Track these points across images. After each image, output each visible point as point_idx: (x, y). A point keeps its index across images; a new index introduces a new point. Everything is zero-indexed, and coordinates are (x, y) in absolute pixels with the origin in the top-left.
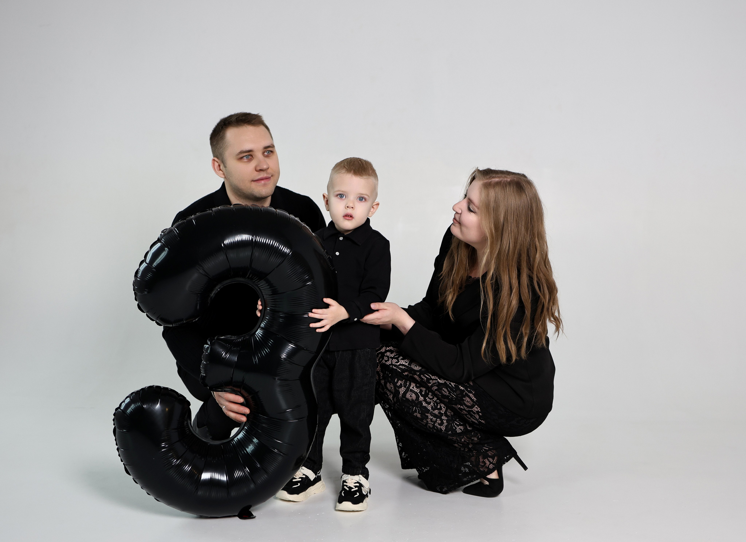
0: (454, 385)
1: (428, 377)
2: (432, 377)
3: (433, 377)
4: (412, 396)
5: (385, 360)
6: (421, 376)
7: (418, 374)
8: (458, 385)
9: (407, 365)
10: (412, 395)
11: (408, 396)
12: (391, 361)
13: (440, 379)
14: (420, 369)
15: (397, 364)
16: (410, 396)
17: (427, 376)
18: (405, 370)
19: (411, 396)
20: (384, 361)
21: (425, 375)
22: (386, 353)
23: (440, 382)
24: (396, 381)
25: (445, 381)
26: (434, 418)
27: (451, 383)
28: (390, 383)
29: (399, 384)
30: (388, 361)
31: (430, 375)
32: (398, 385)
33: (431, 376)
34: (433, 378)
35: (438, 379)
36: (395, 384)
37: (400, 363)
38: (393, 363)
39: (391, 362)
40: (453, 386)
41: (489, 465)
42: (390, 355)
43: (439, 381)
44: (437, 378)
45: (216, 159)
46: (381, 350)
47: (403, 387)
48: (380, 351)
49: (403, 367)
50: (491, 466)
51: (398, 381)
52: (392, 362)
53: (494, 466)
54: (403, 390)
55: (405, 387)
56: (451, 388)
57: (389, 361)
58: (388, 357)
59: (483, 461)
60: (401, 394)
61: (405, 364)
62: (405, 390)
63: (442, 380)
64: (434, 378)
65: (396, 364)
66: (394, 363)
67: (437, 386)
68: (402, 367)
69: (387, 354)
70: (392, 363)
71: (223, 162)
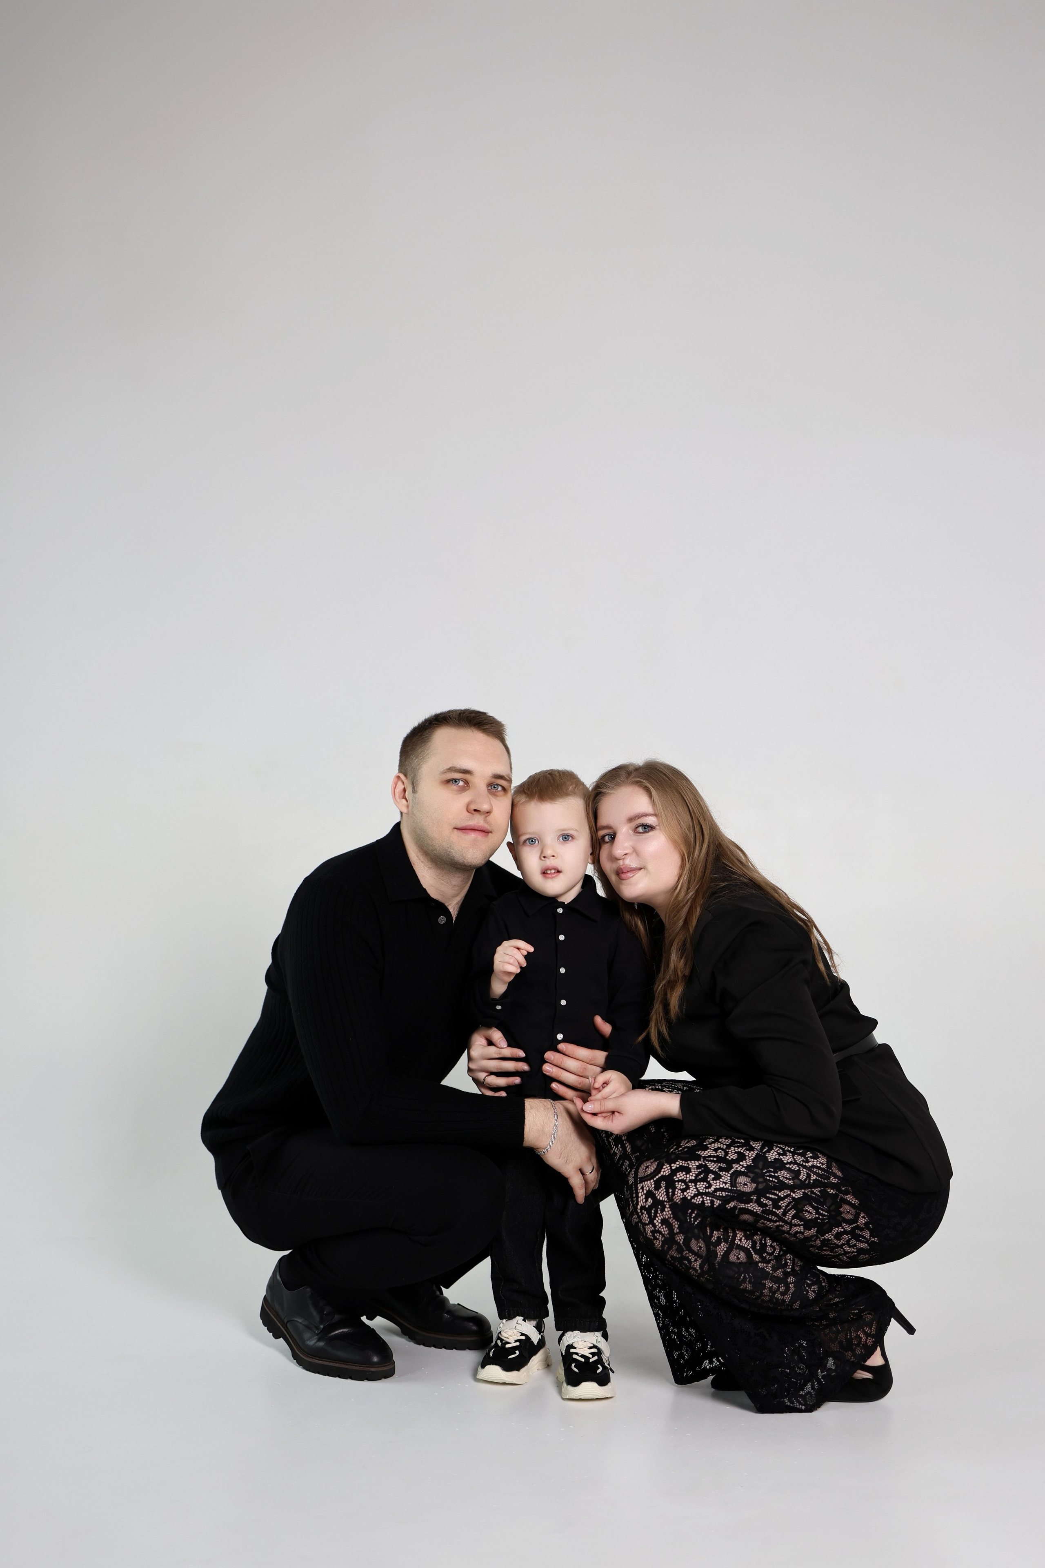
0: (820, 1191)
1: (773, 1196)
2: (780, 1194)
3: (782, 1194)
4: (739, 1256)
5: (680, 1189)
6: (762, 1200)
7: (755, 1198)
8: (825, 1190)
9: (730, 1188)
10: (739, 1254)
11: (732, 1258)
12: (694, 1187)
13: (794, 1193)
14: (755, 1188)
15: (710, 1190)
16: (736, 1257)
17: (770, 1196)
18: (728, 1198)
19: (738, 1258)
20: (678, 1193)
21: (768, 1195)
22: (676, 1175)
23: (796, 1197)
24: (708, 1234)
25: (803, 1192)
26: (775, 1284)
27: (813, 1190)
28: (697, 1240)
29: (714, 1239)
30: (689, 1189)
31: (775, 1192)
32: (714, 1241)
33: (777, 1192)
34: (782, 1196)
35: (792, 1194)
36: (707, 1240)
37: (715, 1187)
38: (701, 1191)
39: (695, 1190)
40: (818, 1193)
41: (866, 1340)
42: (686, 1177)
43: (794, 1195)
44: (789, 1192)
45: (402, 776)
46: (662, 1173)
47: (723, 1243)
48: (660, 1175)
49: (723, 1193)
50: (870, 1341)
51: (712, 1233)
52: (697, 1188)
53: (874, 1340)
54: (723, 1249)
55: (726, 1242)
56: (816, 1200)
57: (692, 1189)
58: (683, 1181)
59: (857, 1335)
60: (719, 1256)
61: (725, 1187)
62: (726, 1248)
63: (798, 1193)
64: (785, 1194)
65: (707, 1191)
66: (703, 1190)
67: (793, 1207)
68: (721, 1195)
69: (678, 1176)
70: (698, 1190)
71: (414, 785)
